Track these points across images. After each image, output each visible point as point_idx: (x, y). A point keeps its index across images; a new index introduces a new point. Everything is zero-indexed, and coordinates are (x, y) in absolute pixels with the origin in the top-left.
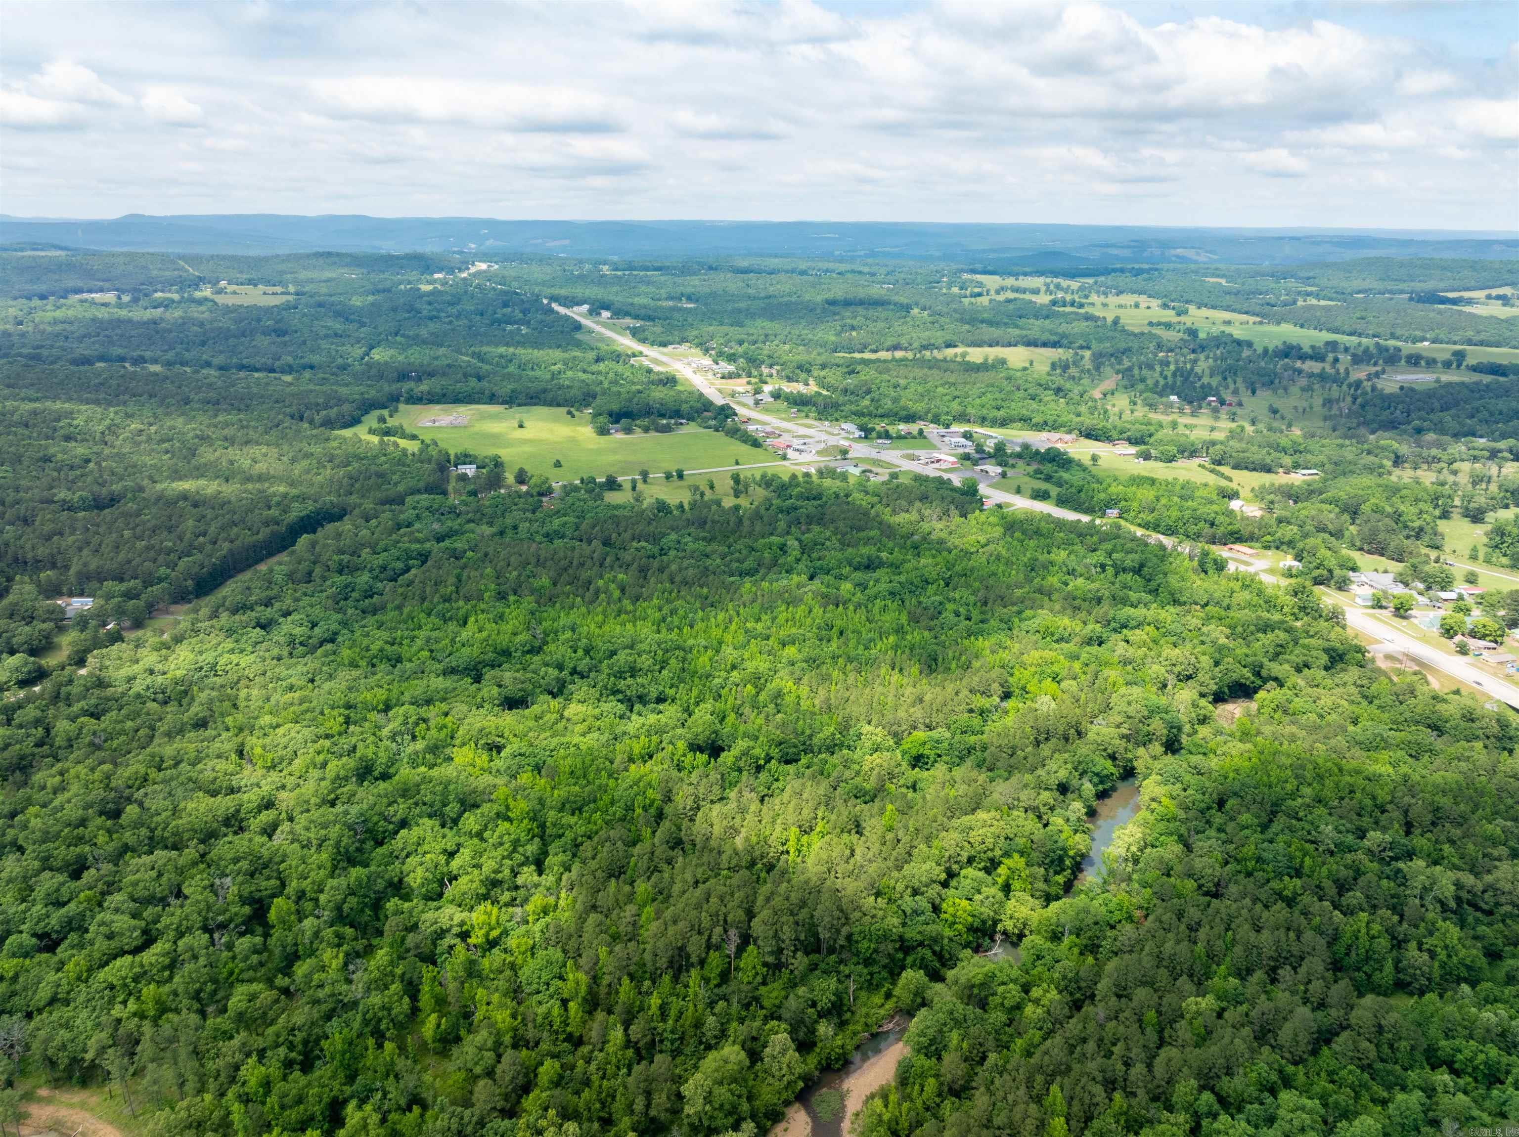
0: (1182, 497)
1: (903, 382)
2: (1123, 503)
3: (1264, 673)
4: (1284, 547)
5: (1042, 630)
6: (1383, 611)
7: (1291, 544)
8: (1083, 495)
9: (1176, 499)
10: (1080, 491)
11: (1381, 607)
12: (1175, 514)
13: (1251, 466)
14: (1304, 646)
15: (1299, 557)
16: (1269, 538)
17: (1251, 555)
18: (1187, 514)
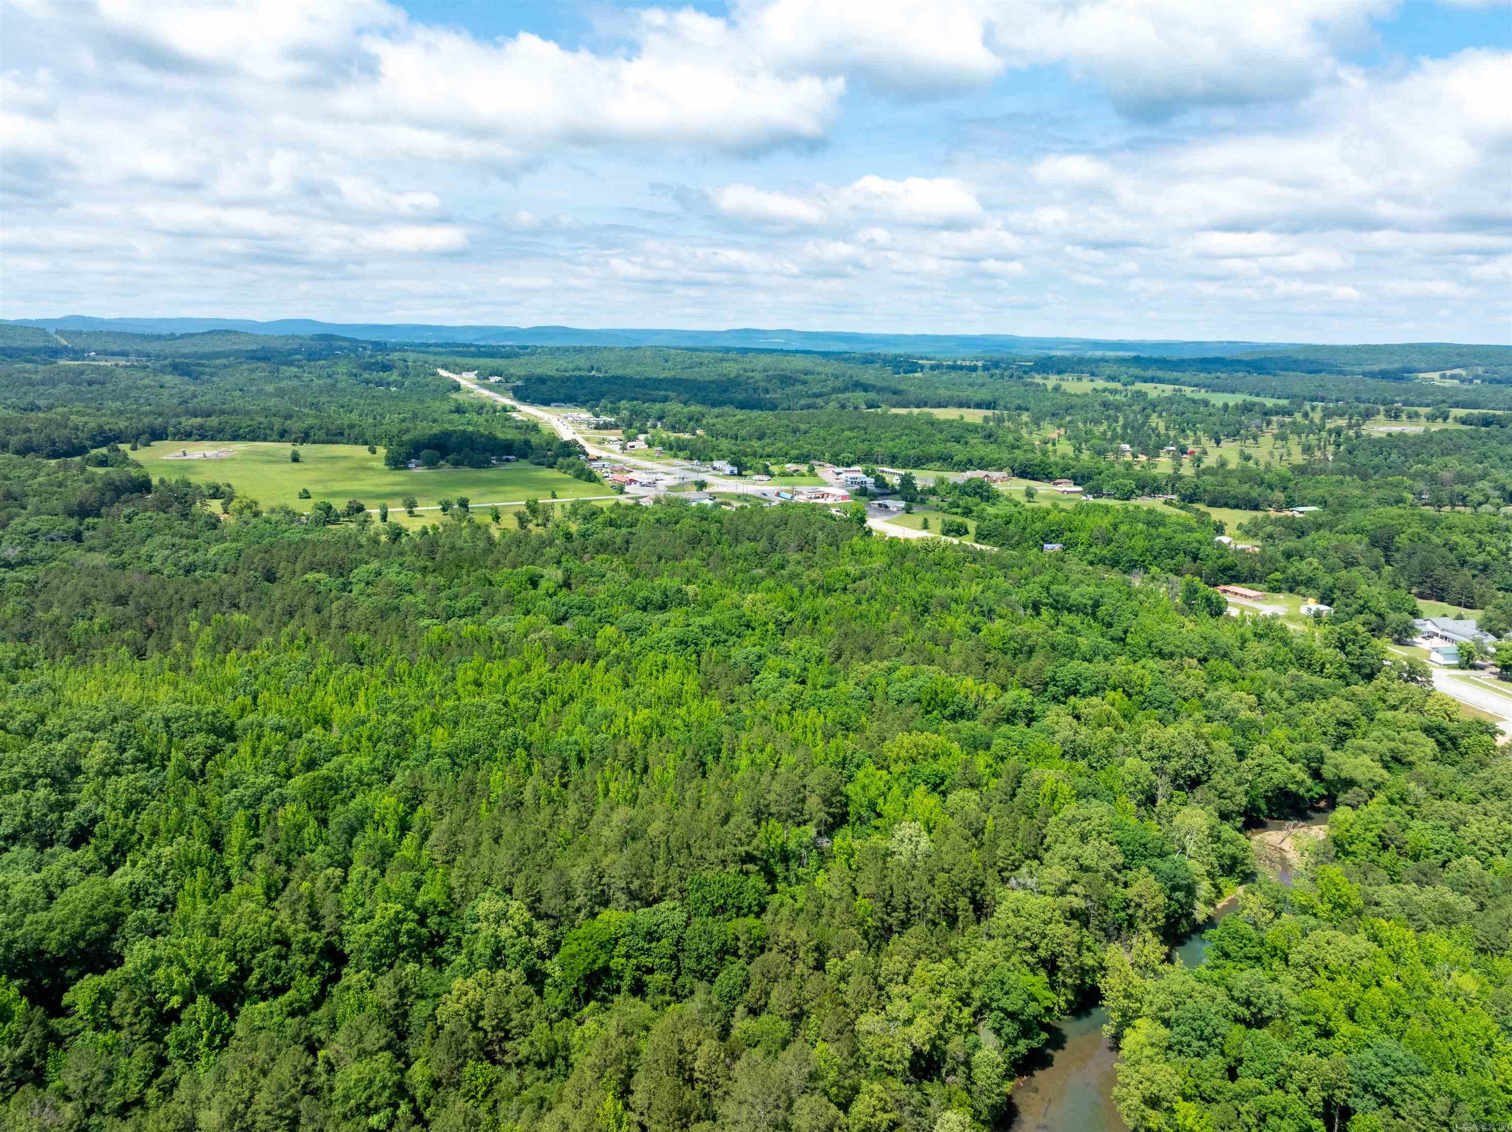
0: (1149, 524)
1: (803, 427)
2: (1068, 534)
3: (1328, 772)
4: (1303, 589)
5: (925, 698)
6: (1479, 673)
7: (1310, 582)
8: (1011, 527)
9: (1140, 526)
10: (1007, 523)
11: (1474, 667)
12: (1140, 543)
13: (1232, 502)
14: (1386, 723)
15: (1326, 598)
16: (1278, 575)
17: (1256, 599)
18: (1159, 543)
